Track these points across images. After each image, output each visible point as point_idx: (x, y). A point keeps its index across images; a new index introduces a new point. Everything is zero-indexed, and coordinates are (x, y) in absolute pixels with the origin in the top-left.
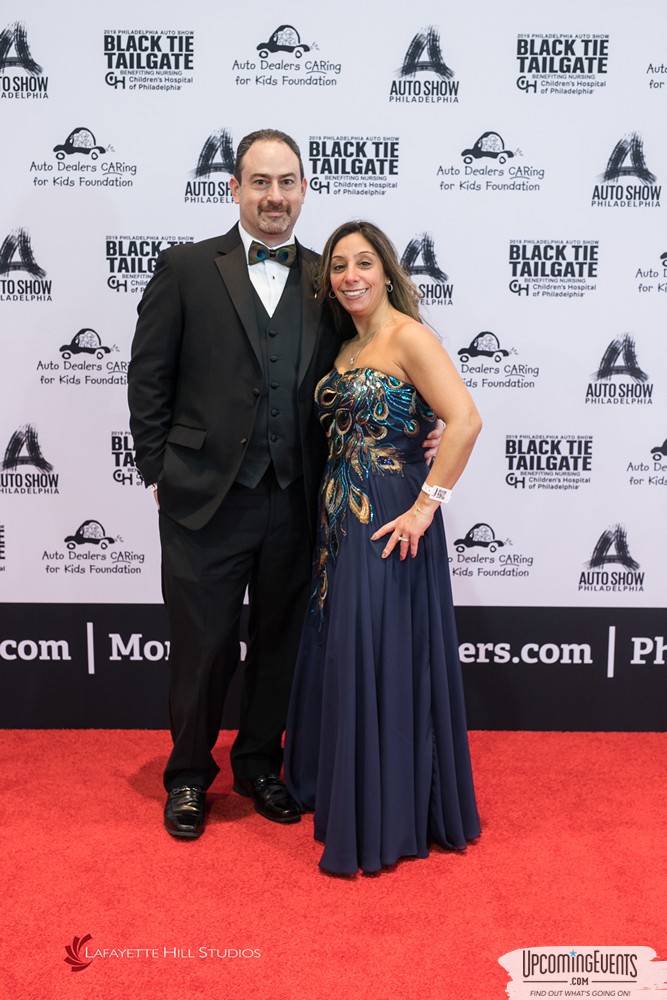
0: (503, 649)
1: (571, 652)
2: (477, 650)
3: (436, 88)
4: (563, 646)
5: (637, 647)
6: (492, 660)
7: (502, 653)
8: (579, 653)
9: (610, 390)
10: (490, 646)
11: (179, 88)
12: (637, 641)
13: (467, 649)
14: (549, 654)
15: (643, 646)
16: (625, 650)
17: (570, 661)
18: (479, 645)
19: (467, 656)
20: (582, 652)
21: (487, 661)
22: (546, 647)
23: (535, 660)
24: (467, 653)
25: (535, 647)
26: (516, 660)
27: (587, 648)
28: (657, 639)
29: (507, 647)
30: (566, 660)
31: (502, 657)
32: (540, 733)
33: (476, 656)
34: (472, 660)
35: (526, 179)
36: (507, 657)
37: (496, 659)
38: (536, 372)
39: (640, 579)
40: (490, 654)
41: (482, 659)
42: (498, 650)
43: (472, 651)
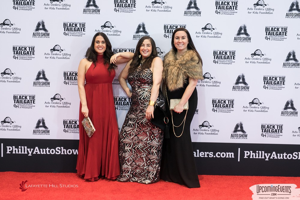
0: (211, 154)
1: (229, 155)
2: (205, 154)
3: (195, 13)
4: (227, 153)
5: (246, 153)
6: (208, 156)
7: (211, 155)
8: (231, 155)
9: (239, 88)
10: (208, 153)
11: (132, 12)
12: (246, 152)
13: (202, 153)
14: (223, 155)
15: (247, 153)
16: (242, 154)
17: (228, 157)
18: (205, 153)
19: (202, 155)
20: (232, 155)
21: (207, 157)
22: (222, 153)
23: (219, 157)
24: (202, 154)
25: (220, 153)
26: (215, 157)
27: (233, 154)
28: (251, 151)
29: (212, 153)
30: (227, 157)
31: (211, 156)
32: (221, 176)
33: (204, 155)
34: (203, 156)
35: (218, 35)
36: (212, 156)
37: (210, 156)
38: (220, 83)
39: (246, 136)
40: (208, 155)
41: (206, 156)
42: (210, 154)
43: (203, 154)
